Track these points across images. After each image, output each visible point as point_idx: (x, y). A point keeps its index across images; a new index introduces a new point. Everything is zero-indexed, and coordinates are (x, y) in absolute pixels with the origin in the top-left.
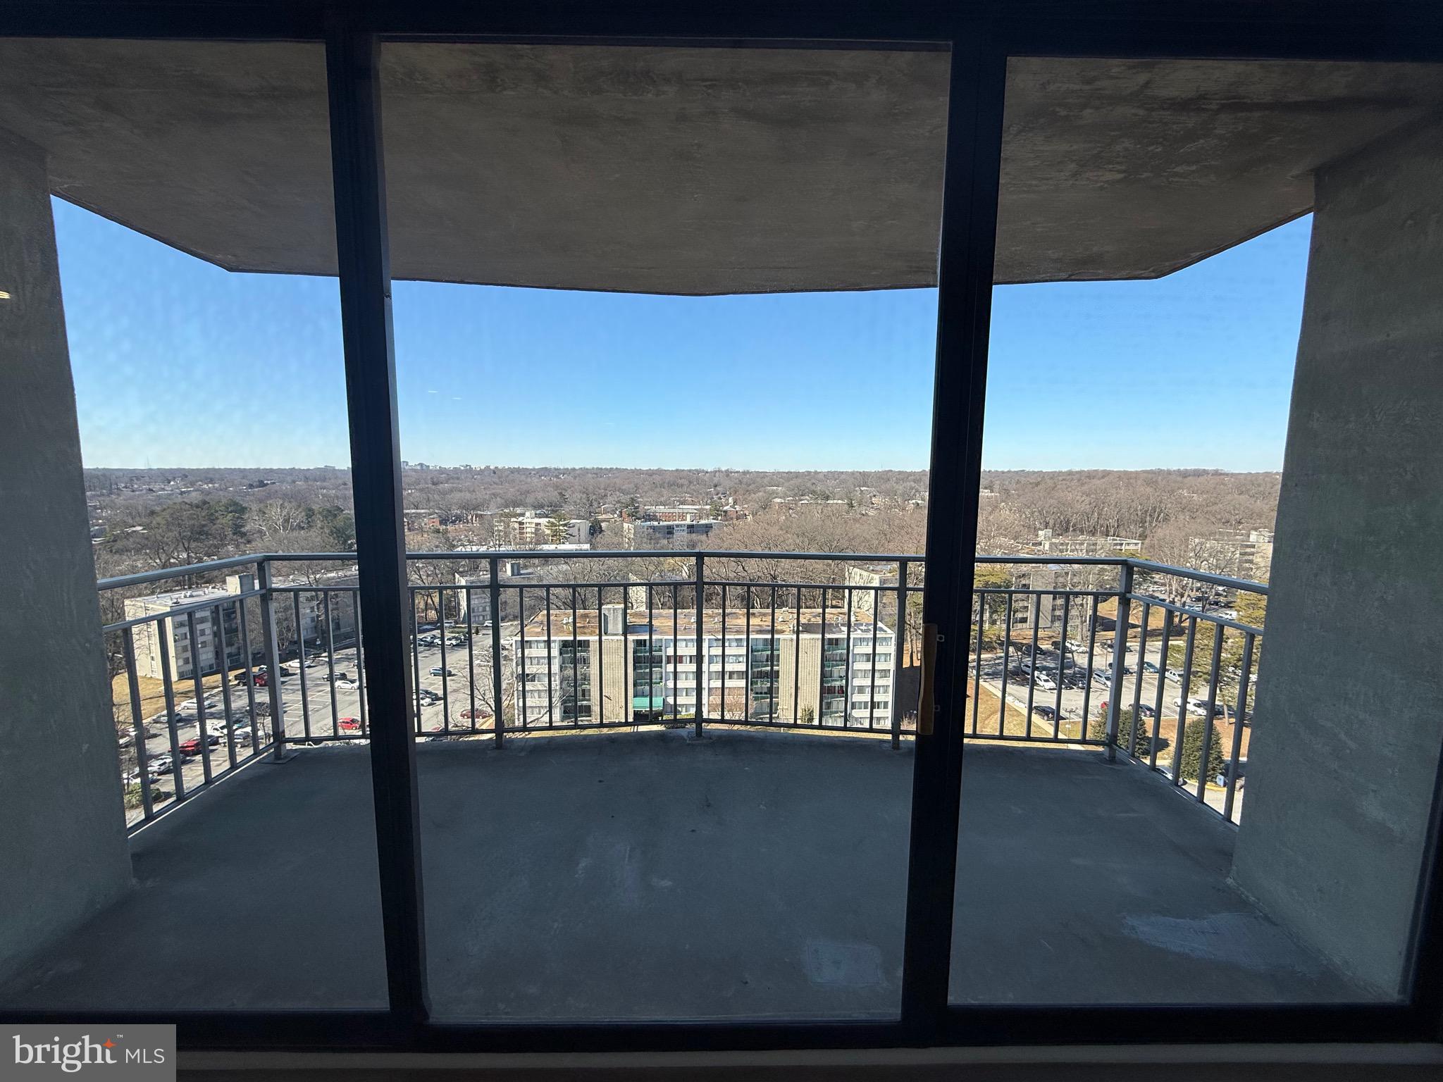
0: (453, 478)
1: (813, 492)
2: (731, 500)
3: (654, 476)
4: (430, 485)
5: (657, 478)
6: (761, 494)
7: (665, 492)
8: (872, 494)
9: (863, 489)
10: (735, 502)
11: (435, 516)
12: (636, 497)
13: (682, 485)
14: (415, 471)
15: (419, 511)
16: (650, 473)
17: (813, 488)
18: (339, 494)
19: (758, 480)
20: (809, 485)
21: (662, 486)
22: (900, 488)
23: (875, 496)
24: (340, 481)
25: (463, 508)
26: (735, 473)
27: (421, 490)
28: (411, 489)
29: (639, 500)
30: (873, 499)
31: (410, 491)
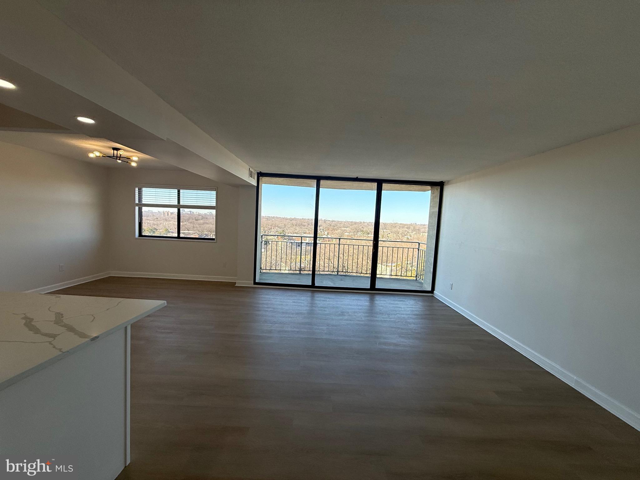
0: (204, 218)
1: (362, 231)
2: (326, 233)
3: (293, 221)
4: (194, 221)
5: (294, 222)
6: (339, 231)
7: (297, 228)
8: (388, 233)
9: (384, 230)
10: (328, 234)
11: (197, 234)
12: (285, 230)
13: (305, 226)
14: (188, 214)
15: (189, 232)
16: (291, 220)
17: (362, 229)
18: (155, 223)
19: (338, 224)
20: (361, 227)
21: (296, 225)
22: (401, 231)
23: (389, 234)
24: (155, 217)
25: (209, 231)
26: (328, 221)
27: (191, 223)
28: (186, 222)
29: (286, 231)
30: (389, 235)
31: (185, 223)
